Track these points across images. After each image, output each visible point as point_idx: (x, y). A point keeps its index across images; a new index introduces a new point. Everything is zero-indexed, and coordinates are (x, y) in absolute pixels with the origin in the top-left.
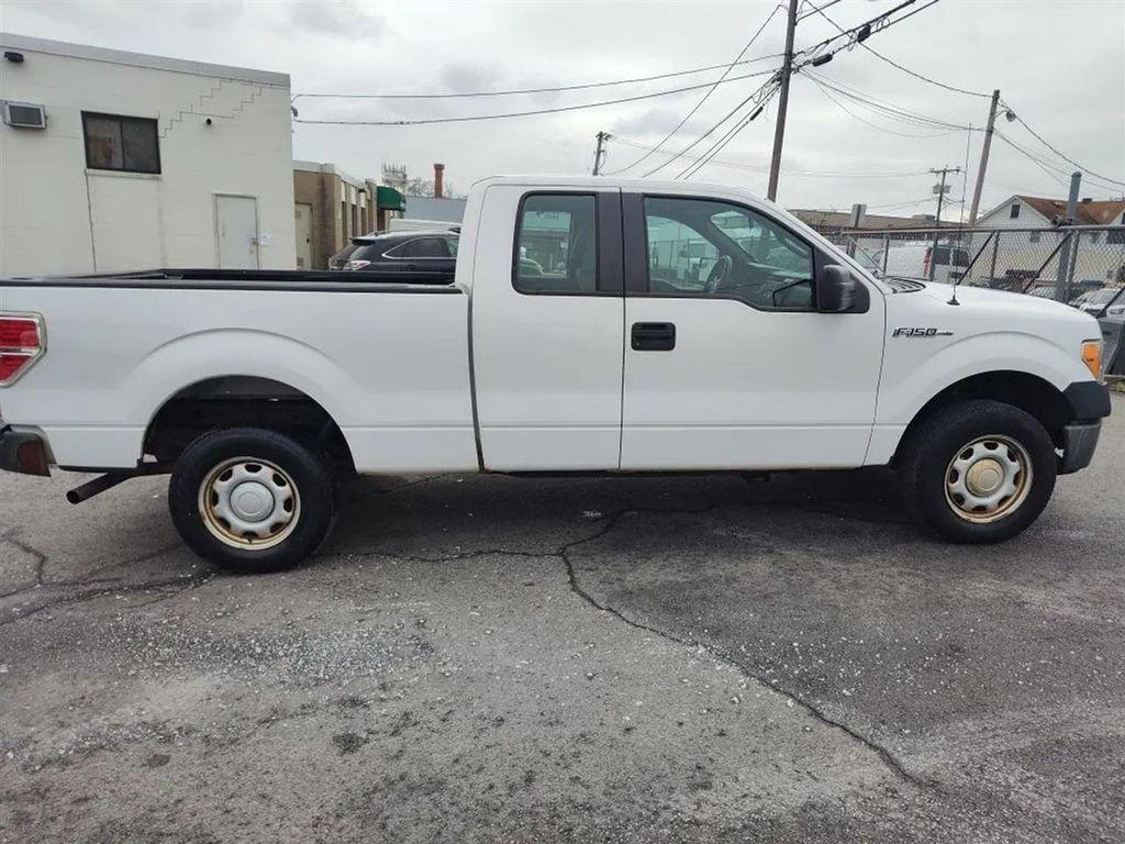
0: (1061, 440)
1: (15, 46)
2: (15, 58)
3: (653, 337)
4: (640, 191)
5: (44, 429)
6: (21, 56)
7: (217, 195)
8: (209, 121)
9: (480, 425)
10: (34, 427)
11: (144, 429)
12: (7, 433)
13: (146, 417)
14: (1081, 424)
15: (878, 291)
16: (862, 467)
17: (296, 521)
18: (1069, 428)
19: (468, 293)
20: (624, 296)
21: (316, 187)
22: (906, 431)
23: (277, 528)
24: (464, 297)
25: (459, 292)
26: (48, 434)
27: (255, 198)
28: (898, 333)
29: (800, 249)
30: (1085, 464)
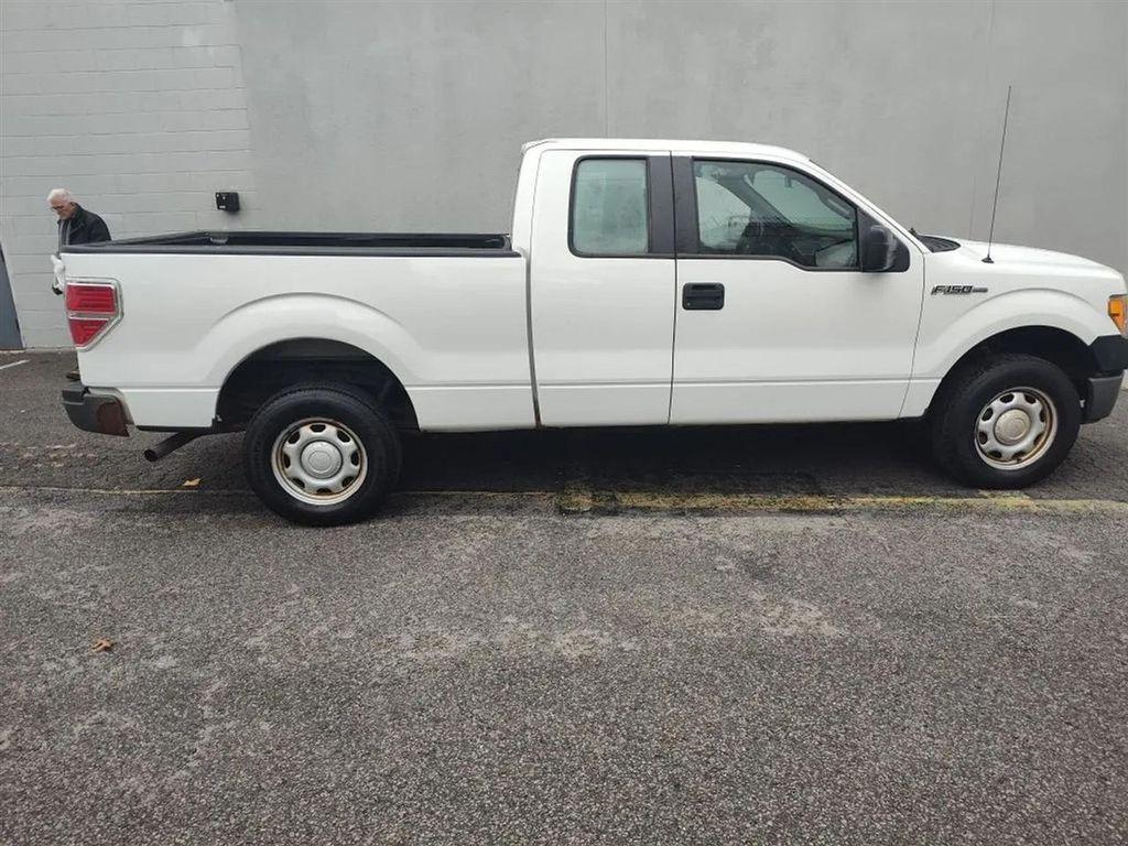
0: (1085, 391)
3: (704, 297)
4: (690, 154)
5: (122, 391)
9: (538, 383)
10: (113, 389)
11: (218, 390)
12: (86, 395)
13: (220, 380)
14: (1104, 376)
15: (916, 250)
16: (898, 419)
17: (364, 473)
18: (1092, 380)
19: (526, 256)
20: (675, 258)
22: (941, 384)
23: (347, 481)
24: (521, 261)
25: (518, 255)
26: (126, 396)
28: (936, 290)
29: (842, 209)
30: (1106, 414)
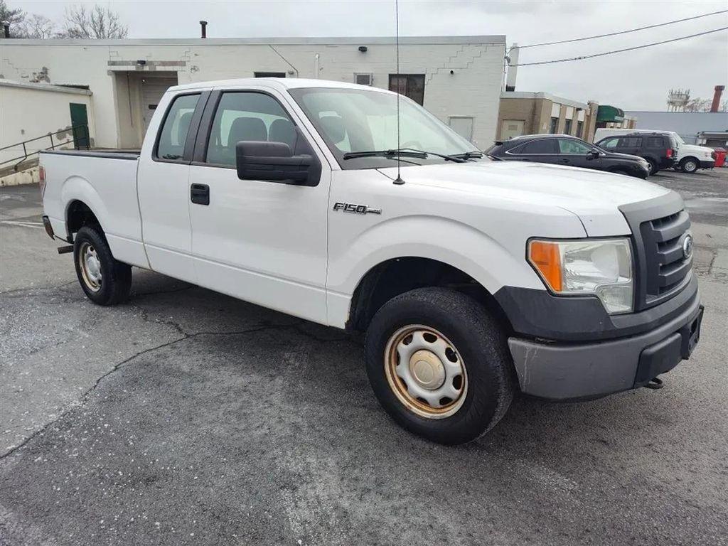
1: (363, 43)
2: (363, 50)
6: (366, 48)
7: (451, 118)
8: (452, 72)
21: (529, 108)
27: (472, 118)
28: (336, 207)
